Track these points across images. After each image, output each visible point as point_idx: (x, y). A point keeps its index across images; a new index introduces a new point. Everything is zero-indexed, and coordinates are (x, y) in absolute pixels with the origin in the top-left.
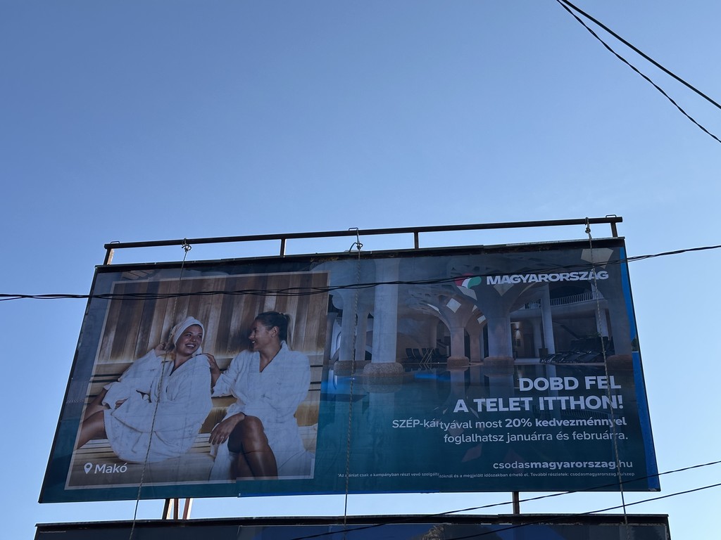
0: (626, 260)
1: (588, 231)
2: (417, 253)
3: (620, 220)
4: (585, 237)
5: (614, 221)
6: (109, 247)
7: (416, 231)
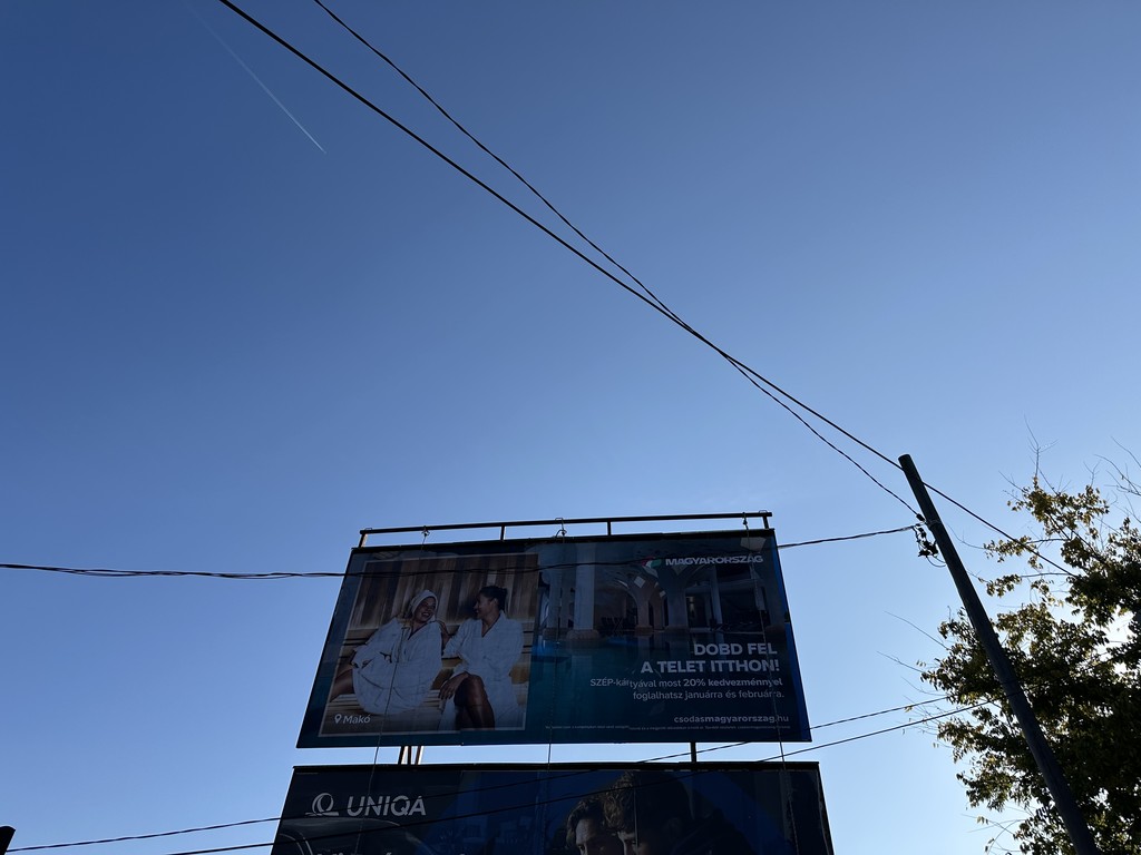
0: (777, 547)
1: (745, 523)
2: (610, 539)
3: (770, 515)
4: (744, 528)
5: (765, 515)
6: (363, 533)
7: (609, 521)
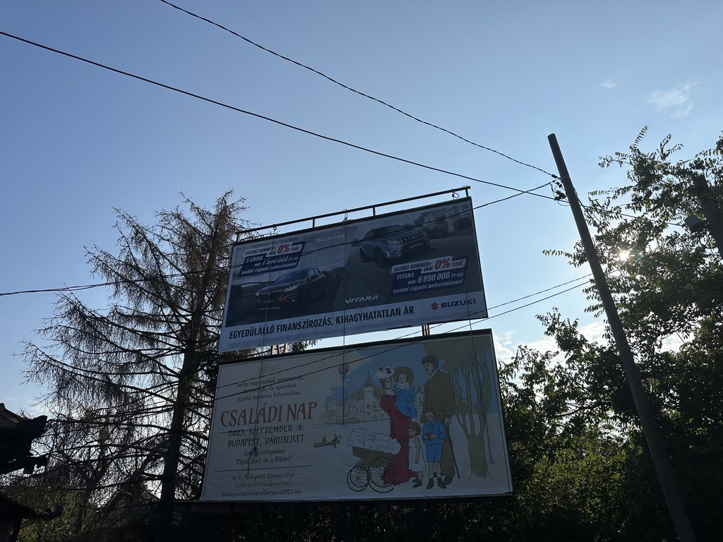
1: (453, 196)
2: (374, 218)
3: (469, 187)
4: (452, 199)
5: (467, 188)
7: (373, 207)
